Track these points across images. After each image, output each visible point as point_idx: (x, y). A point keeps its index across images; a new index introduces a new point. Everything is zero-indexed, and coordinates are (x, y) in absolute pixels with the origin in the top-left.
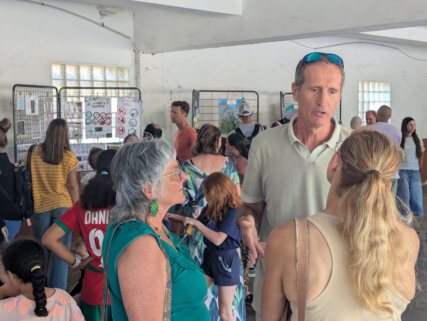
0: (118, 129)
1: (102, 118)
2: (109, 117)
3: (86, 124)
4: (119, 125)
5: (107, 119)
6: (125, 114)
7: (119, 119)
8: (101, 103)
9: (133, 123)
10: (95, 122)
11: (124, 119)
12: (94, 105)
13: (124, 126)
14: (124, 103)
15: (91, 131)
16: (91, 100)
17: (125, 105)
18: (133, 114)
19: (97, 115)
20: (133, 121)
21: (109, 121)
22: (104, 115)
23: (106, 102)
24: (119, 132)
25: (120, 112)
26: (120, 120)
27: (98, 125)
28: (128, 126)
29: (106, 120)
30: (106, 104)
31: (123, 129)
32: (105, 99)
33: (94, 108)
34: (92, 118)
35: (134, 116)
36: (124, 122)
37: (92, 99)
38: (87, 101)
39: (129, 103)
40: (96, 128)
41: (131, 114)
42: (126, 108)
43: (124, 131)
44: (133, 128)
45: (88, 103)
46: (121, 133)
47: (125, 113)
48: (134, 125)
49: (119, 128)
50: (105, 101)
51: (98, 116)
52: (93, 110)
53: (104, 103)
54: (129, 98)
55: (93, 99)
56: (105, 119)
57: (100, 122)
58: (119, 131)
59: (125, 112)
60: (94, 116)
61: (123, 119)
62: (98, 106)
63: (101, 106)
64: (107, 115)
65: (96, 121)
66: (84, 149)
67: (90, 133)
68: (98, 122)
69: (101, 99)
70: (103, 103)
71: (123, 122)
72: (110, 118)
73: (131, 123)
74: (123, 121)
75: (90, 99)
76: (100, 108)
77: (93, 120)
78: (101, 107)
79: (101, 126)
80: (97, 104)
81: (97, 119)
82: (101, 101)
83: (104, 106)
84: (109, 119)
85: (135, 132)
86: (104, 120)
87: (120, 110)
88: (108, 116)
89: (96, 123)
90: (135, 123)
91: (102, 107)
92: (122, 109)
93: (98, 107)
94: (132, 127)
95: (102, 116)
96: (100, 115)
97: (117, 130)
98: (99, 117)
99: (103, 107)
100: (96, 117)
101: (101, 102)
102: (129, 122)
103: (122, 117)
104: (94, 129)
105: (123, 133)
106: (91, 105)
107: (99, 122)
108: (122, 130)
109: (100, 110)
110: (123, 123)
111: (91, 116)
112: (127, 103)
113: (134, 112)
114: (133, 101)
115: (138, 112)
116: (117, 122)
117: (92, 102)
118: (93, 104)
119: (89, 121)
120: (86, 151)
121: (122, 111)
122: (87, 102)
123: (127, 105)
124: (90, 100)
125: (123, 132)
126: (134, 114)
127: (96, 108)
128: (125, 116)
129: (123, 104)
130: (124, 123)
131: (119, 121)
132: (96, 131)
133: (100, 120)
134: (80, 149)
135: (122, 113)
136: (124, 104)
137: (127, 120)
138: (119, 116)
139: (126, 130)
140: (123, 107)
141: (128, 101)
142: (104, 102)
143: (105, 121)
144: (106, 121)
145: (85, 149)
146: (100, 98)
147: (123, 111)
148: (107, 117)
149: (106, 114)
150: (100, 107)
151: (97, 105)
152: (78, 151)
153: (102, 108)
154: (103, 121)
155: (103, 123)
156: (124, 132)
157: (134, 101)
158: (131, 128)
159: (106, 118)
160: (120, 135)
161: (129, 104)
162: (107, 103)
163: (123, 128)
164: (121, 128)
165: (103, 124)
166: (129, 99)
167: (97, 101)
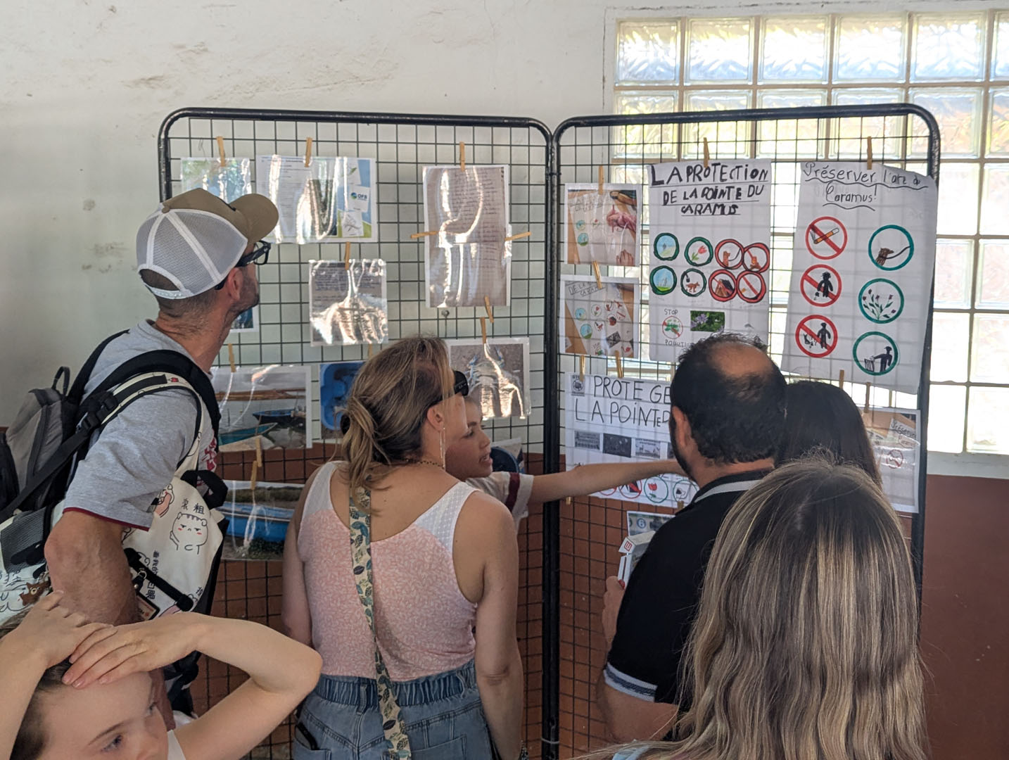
0: (801, 325)
1: (726, 268)
2: (757, 266)
3: (655, 290)
4: (808, 309)
5: (749, 271)
6: (839, 251)
7: (806, 277)
8: (723, 193)
9: (883, 302)
10: (695, 286)
11: (833, 280)
12: (692, 201)
13: (832, 316)
14: (841, 189)
15: (674, 328)
16: (681, 180)
17: (844, 203)
18: (884, 255)
19: (701, 251)
20: (884, 290)
21: (758, 287)
22: (733, 250)
23: (744, 189)
24: (806, 347)
25: (816, 242)
26: (811, 281)
27: (707, 303)
28: (854, 317)
29: (742, 275)
30: (744, 196)
31: (828, 328)
32: (742, 171)
33: (689, 218)
34: (681, 265)
35: (887, 264)
36: (835, 292)
37: (683, 174)
38: (662, 182)
39: (864, 191)
40: (695, 314)
41: (875, 256)
42: (848, 217)
43: (829, 342)
44: (882, 328)
45: (666, 193)
46: (817, 349)
47: (840, 247)
48: (887, 311)
49: (806, 324)
50: (743, 182)
51: (707, 255)
52: (686, 229)
53: (739, 194)
54: (869, 168)
55: (689, 174)
56: (736, 273)
57: (715, 284)
58: (807, 341)
59: (838, 240)
60: (690, 255)
61: (826, 276)
62: (709, 205)
63: (723, 207)
64: (747, 254)
65: (695, 278)
66: (642, 405)
67: (670, 333)
68: (707, 283)
69: (722, 173)
70: (733, 192)
71: (826, 294)
72: (760, 270)
73: (868, 301)
74: (825, 287)
75: (676, 172)
76: (719, 219)
77: (685, 274)
78: (723, 213)
79: (718, 306)
80: (703, 195)
81: (702, 274)
82: (722, 180)
83: (735, 207)
84: (758, 274)
85: (892, 353)
86: (732, 276)
87: (812, 227)
88: (754, 259)
89: (698, 290)
90: (896, 306)
91: (727, 211)
92: (824, 227)
93: (708, 212)
94: (878, 321)
95: (726, 255)
96: (713, 254)
97: (797, 335)
98: (710, 260)
99: (730, 213)
100: (698, 262)
101: (722, 187)
102: (861, 297)
103: (825, 267)
104: (685, 319)
105: (825, 350)
106: (680, 200)
107: (711, 288)
108: (822, 337)
109: (715, 228)
110: (828, 300)
111: (675, 257)
112: (853, 189)
113: (893, 241)
114: (889, 180)
115: (911, 246)
116: (798, 290)
117: (682, 188)
118: (685, 198)
119: (664, 279)
120: (651, 418)
121: (824, 238)
122: (662, 189)
123: (854, 203)
124: (675, 178)
125: (823, 343)
126: (889, 252)
127: (698, 217)
128: (838, 264)
129: (831, 198)
130: (834, 299)
131: (807, 284)
132: (693, 329)
133: (713, 277)
134: (625, 403)
135: (823, 248)
136: (837, 198)
137: (849, 286)
138: (811, 261)
139: (842, 338)
140: (829, 211)
141: (860, 180)
142: (737, 186)
143: (737, 281)
144: (743, 284)
145: (647, 407)
146: (719, 168)
147: (832, 233)
148: (748, 262)
149: (744, 250)
150: (718, 211)
151: (704, 201)
152: (619, 410)
153: (727, 219)
154: (726, 283)
155: (728, 291)
156: (831, 349)
157: (896, 180)
158: (872, 327)
159: (742, 269)
160: (807, 359)
161: (863, 199)
162: (754, 192)
163: (824, 325)
164: (815, 326)
165: (730, 297)
166: (869, 173)
167: (704, 180)
